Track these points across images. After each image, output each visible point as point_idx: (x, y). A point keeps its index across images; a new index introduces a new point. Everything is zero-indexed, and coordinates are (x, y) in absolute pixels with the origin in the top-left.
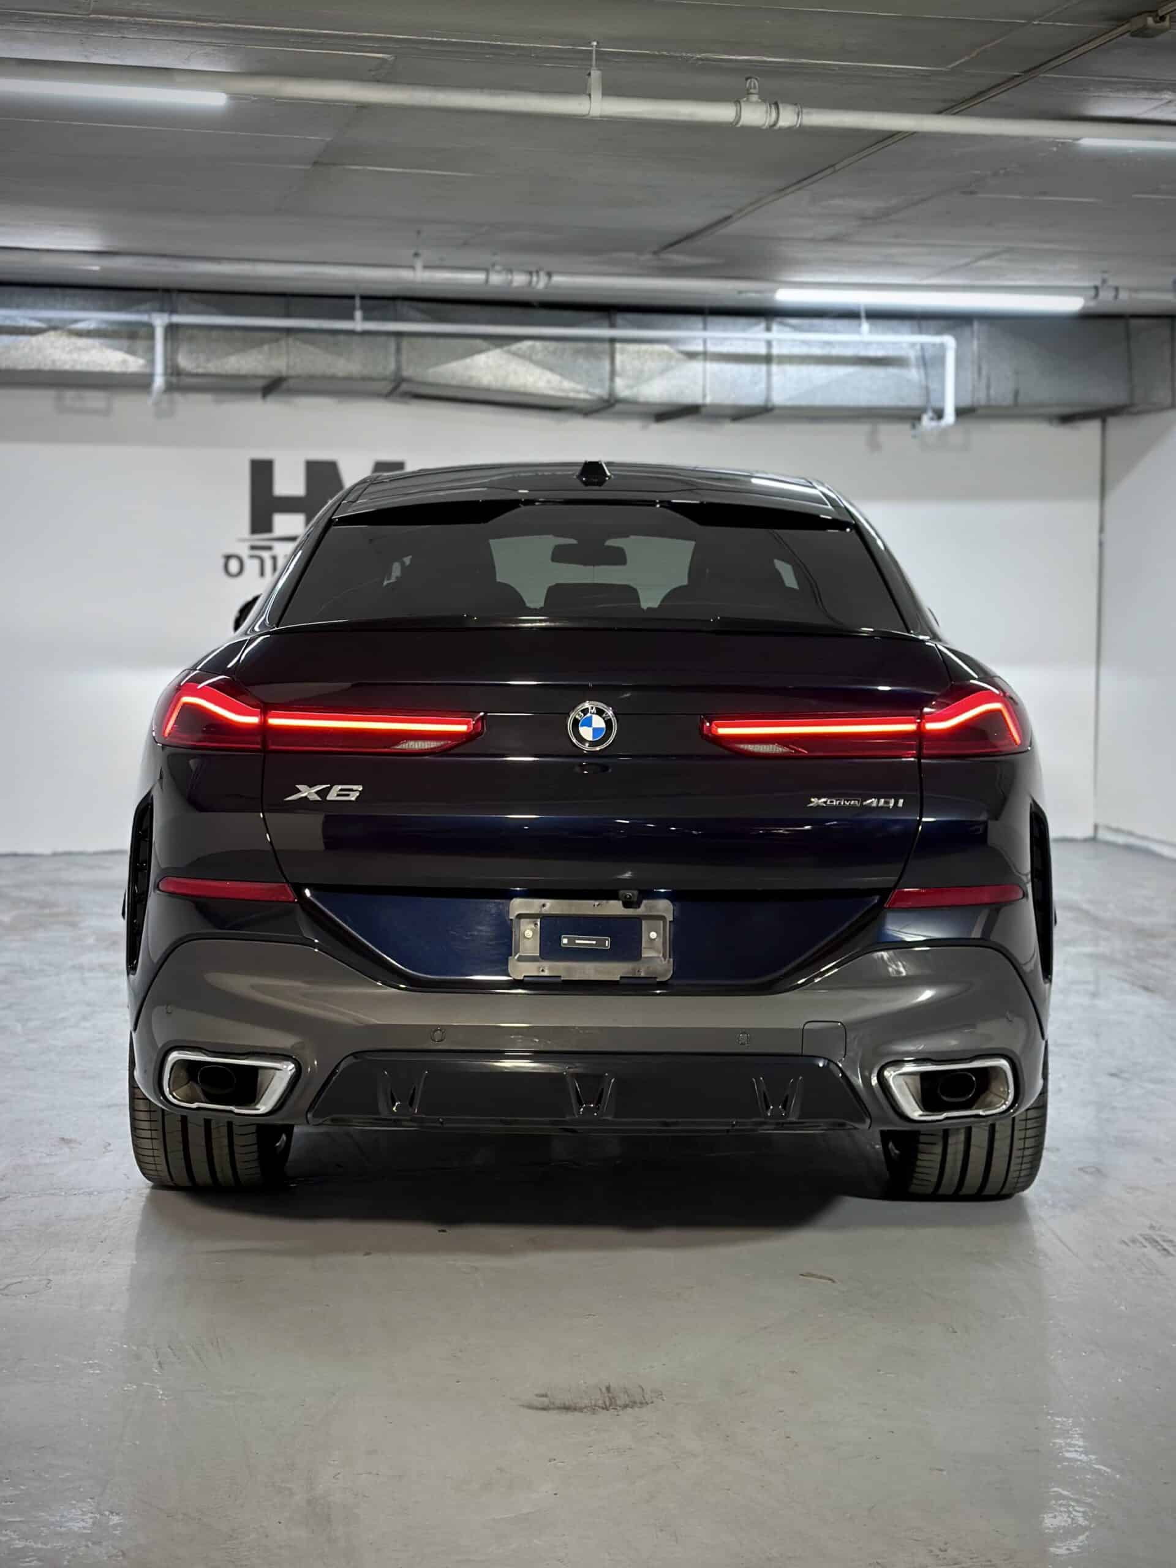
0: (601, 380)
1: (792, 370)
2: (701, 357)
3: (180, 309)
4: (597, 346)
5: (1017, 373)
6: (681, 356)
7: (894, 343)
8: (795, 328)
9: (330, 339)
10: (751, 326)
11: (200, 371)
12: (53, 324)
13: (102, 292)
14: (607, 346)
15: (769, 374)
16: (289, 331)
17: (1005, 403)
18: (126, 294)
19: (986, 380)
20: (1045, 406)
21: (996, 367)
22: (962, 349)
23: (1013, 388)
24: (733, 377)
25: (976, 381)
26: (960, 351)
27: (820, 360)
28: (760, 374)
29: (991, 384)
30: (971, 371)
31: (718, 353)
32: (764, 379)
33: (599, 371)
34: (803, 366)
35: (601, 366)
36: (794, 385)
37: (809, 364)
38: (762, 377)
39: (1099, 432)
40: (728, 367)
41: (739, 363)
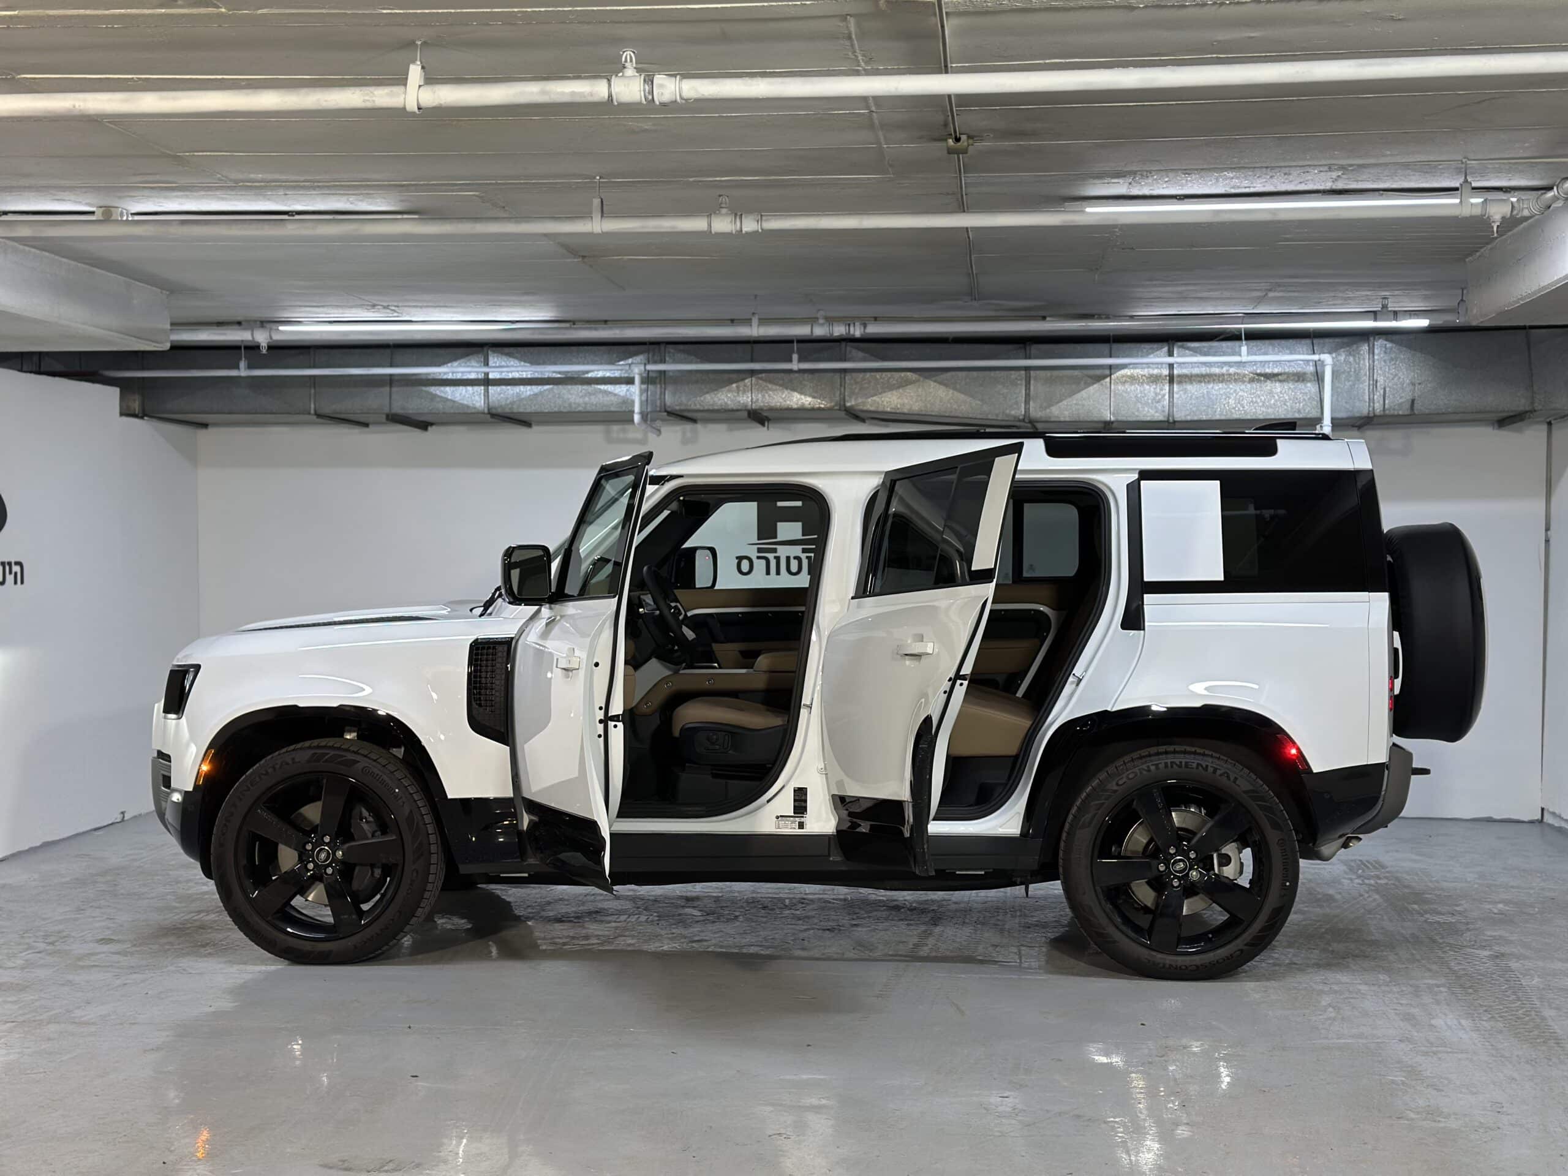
0: (1017, 403)
1: (1193, 389)
2: (1108, 380)
3: (667, 359)
4: (1014, 375)
5: (1413, 384)
6: (1089, 380)
7: (1288, 361)
8: (1197, 352)
9: (786, 377)
10: (1153, 351)
11: (683, 407)
12: (569, 375)
14: (1023, 372)
15: (1171, 393)
16: (752, 373)
17: (1401, 413)
18: (623, 348)
19: (1382, 392)
20: (1443, 414)
21: (1393, 379)
22: (1359, 364)
23: (1409, 397)
24: (1136, 396)
25: (1372, 392)
26: (1357, 366)
27: (1220, 378)
28: (1162, 392)
29: (1387, 395)
30: (1367, 384)
31: (1123, 376)
32: (1167, 397)
33: (1015, 396)
34: (1203, 384)
35: (1017, 391)
36: (1194, 402)
37: (1209, 382)
38: (1164, 395)
39: (1545, 434)
40: (1133, 388)
41: (1142, 383)
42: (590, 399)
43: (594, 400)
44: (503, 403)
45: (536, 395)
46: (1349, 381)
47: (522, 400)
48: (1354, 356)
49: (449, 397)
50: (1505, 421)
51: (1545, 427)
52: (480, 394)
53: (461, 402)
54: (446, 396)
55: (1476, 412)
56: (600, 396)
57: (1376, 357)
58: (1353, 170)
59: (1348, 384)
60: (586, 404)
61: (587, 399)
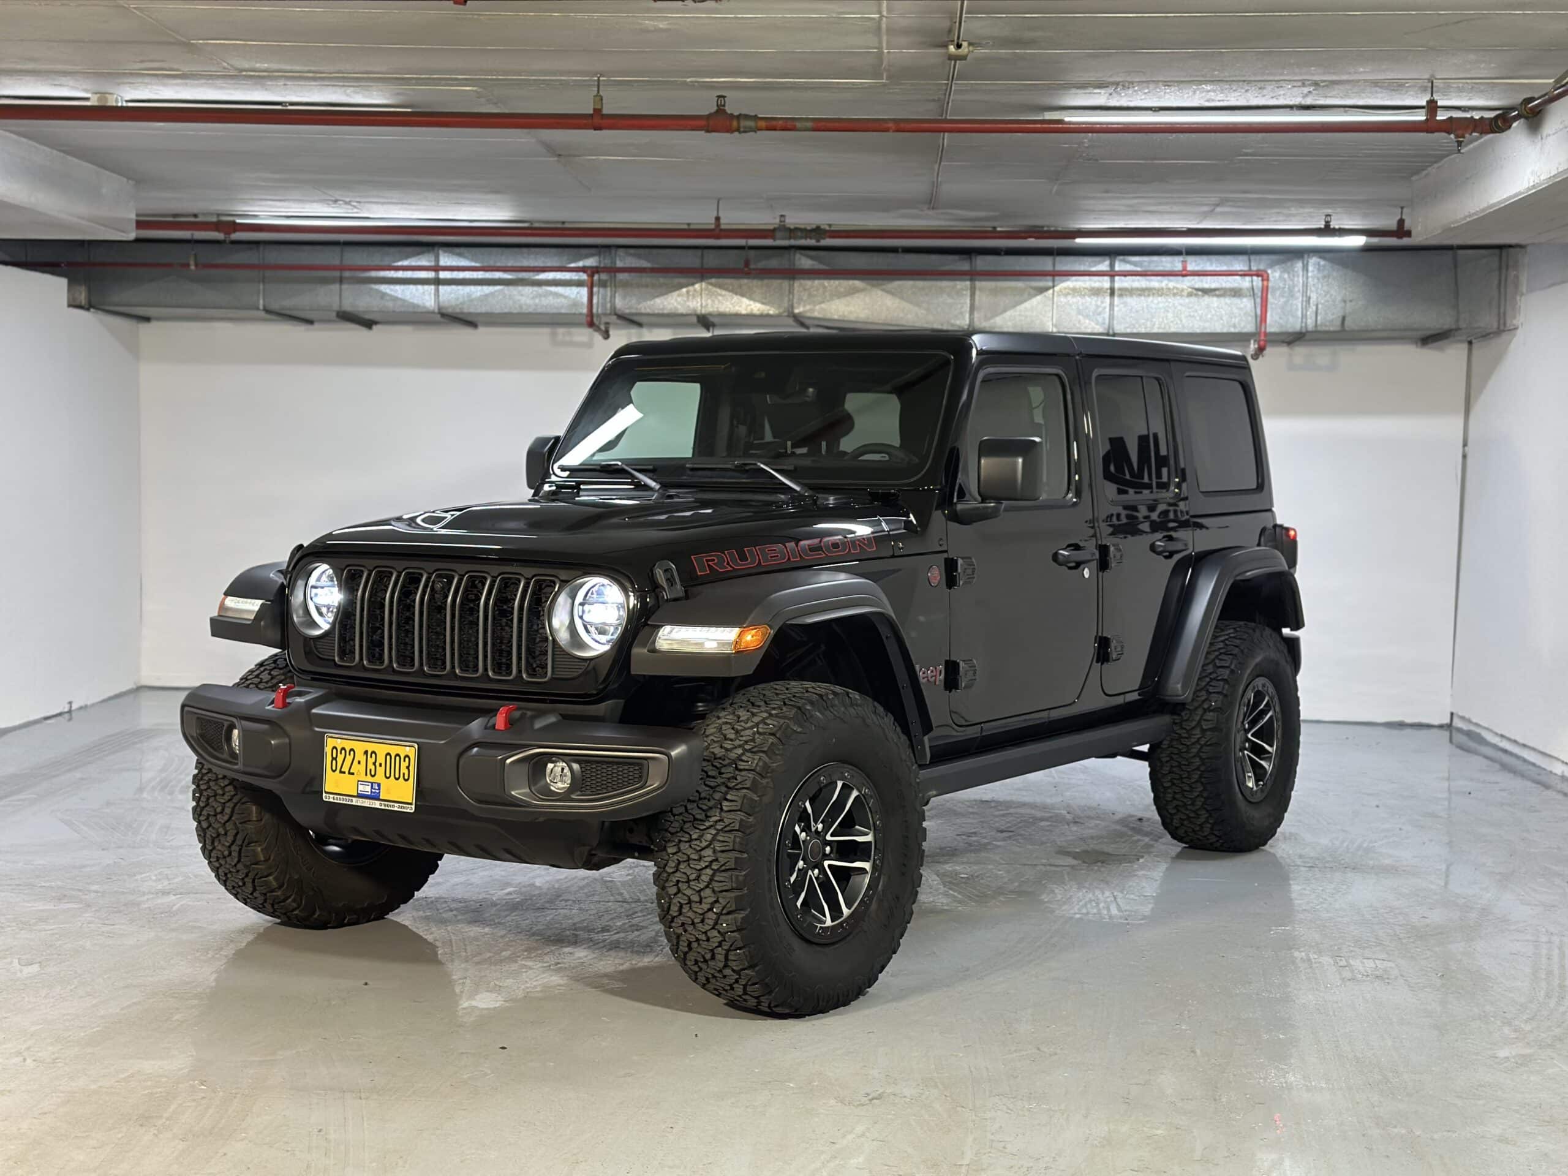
0: (961, 313)
1: (1133, 301)
2: (1051, 291)
5: (1345, 302)
6: (1032, 291)
9: (736, 282)
10: (1095, 264)
11: (633, 311)
12: (520, 276)
13: (560, 250)
14: (968, 283)
15: (1112, 305)
17: (1332, 329)
18: (576, 250)
19: (1314, 308)
20: (1373, 331)
21: (1325, 296)
22: (1292, 280)
23: (1341, 314)
24: (1078, 308)
25: (1305, 309)
26: (1291, 283)
27: (1159, 292)
28: (1104, 305)
29: (1319, 311)
30: (1300, 299)
31: (1065, 289)
32: (1107, 309)
33: (959, 306)
34: (1143, 298)
35: (962, 301)
36: (1133, 315)
37: (1149, 295)
38: (1105, 308)
39: (1466, 352)
40: (1075, 300)
41: (1084, 295)
42: (540, 300)
43: (545, 301)
44: (453, 303)
45: (487, 296)
46: (1283, 296)
47: (472, 301)
48: (1289, 273)
49: (400, 296)
50: (1430, 339)
51: (1465, 346)
52: (430, 294)
53: (411, 301)
54: (396, 295)
55: (1405, 330)
56: (551, 298)
57: (1310, 274)
58: (1323, 86)
59: (1282, 300)
60: (536, 305)
61: (537, 301)
